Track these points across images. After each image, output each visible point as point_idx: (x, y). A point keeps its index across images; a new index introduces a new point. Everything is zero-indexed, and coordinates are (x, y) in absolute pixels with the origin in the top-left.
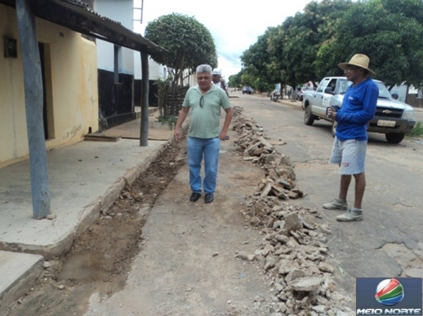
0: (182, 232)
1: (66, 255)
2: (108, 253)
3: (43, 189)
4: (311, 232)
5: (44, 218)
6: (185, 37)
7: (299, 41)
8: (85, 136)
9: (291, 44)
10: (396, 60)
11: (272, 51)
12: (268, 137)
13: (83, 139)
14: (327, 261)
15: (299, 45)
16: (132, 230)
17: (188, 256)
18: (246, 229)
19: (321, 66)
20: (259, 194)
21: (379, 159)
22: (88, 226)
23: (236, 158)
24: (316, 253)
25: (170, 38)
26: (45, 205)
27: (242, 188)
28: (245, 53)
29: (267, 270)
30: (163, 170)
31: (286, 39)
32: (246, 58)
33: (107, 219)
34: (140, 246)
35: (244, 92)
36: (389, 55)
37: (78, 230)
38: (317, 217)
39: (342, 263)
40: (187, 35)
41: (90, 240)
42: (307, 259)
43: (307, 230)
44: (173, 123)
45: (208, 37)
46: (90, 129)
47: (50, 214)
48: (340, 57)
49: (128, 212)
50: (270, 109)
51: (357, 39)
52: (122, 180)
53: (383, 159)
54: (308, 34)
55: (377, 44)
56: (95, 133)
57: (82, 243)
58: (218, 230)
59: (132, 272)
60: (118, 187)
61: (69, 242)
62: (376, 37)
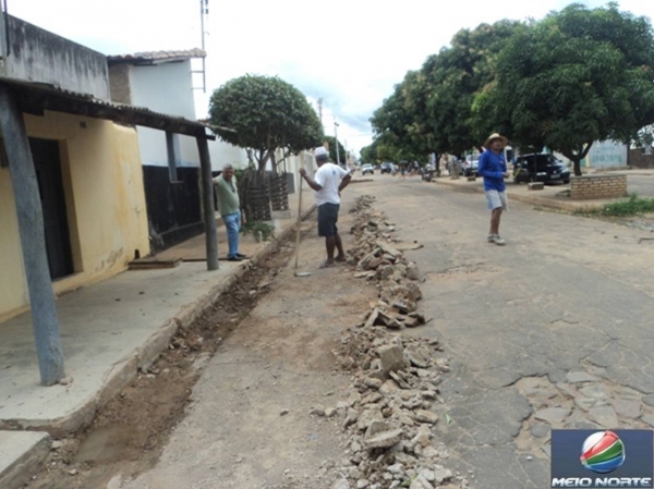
0: (245, 386)
1: (85, 431)
2: (143, 425)
3: (52, 344)
4: (421, 372)
5: (57, 383)
6: (266, 106)
7: (449, 89)
8: (130, 264)
9: (436, 95)
10: (585, 106)
11: (411, 108)
12: (397, 239)
13: (127, 267)
14: (434, 408)
15: (449, 96)
16: (180, 390)
17: (249, 417)
18: (334, 375)
19: (479, 124)
20: (363, 325)
21: (555, 256)
22: (119, 390)
23: (345, 275)
24: (415, 399)
25: (245, 111)
26: (56, 366)
27: (341, 318)
28: (376, 113)
29: (346, 427)
30: (239, 303)
31: (429, 88)
32: (379, 121)
33: (148, 379)
34: (186, 410)
35: (384, 171)
36: (576, 99)
37: (102, 397)
38: (437, 349)
39: (452, 410)
40: (269, 104)
41: (121, 408)
42: (403, 407)
43: (415, 369)
44: (260, 232)
45: (300, 103)
46: (137, 252)
47: (64, 377)
48: (504, 109)
49: (179, 366)
50: (416, 195)
51: (526, 80)
52: (173, 322)
53: (561, 257)
54: (460, 78)
55: (556, 84)
56: (145, 258)
57: (110, 413)
58: (296, 380)
59: (170, 445)
60: (165, 332)
61: (90, 413)
62: (552, 75)
